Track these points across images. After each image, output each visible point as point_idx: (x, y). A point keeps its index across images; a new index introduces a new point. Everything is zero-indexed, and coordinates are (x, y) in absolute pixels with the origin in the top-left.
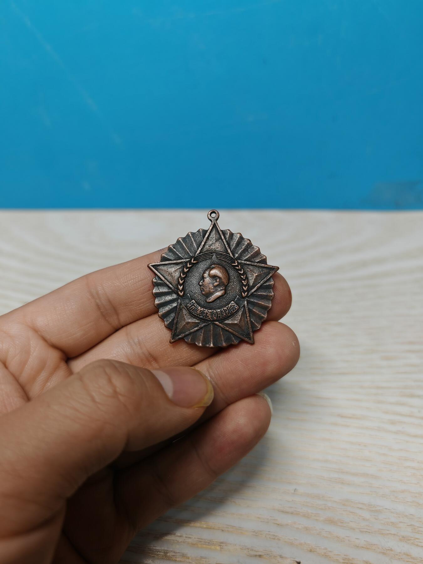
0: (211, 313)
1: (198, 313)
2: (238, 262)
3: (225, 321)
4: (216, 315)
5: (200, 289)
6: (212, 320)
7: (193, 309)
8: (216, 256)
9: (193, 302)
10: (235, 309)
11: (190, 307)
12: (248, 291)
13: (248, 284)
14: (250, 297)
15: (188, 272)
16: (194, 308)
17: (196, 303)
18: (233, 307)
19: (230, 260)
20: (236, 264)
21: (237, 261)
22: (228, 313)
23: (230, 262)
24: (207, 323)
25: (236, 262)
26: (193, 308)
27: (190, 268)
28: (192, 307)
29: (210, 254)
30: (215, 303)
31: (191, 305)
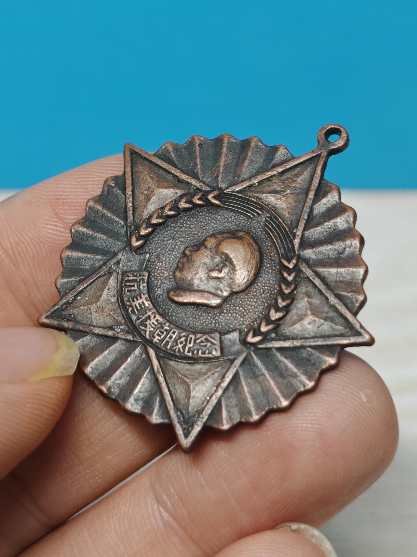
0: (156, 323)
1: (133, 304)
2: (296, 265)
3: (172, 360)
4: (162, 337)
5: (179, 261)
6: (148, 337)
7: (130, 289)
8: (266, 220)
9: (143, 276)
10: (209, 353)
11: (128, 281)
12: (266, 337)
13: (277, 324)
14: (260, 351)
15: (186, 210)
16: (133, 288)
17: (148, 283)
18: (209, 344)
19: (284, 248)
20: (291, 266)
21: (298, 261)
22: (190, 348)
23: (282, 254)
24: (134, 336)
25: (294, 261)
26: (134, 286)
27: (196, 206)
28: (132, 284)
29: (257, 208)
30: (180, 310)
31: (135, 278)
